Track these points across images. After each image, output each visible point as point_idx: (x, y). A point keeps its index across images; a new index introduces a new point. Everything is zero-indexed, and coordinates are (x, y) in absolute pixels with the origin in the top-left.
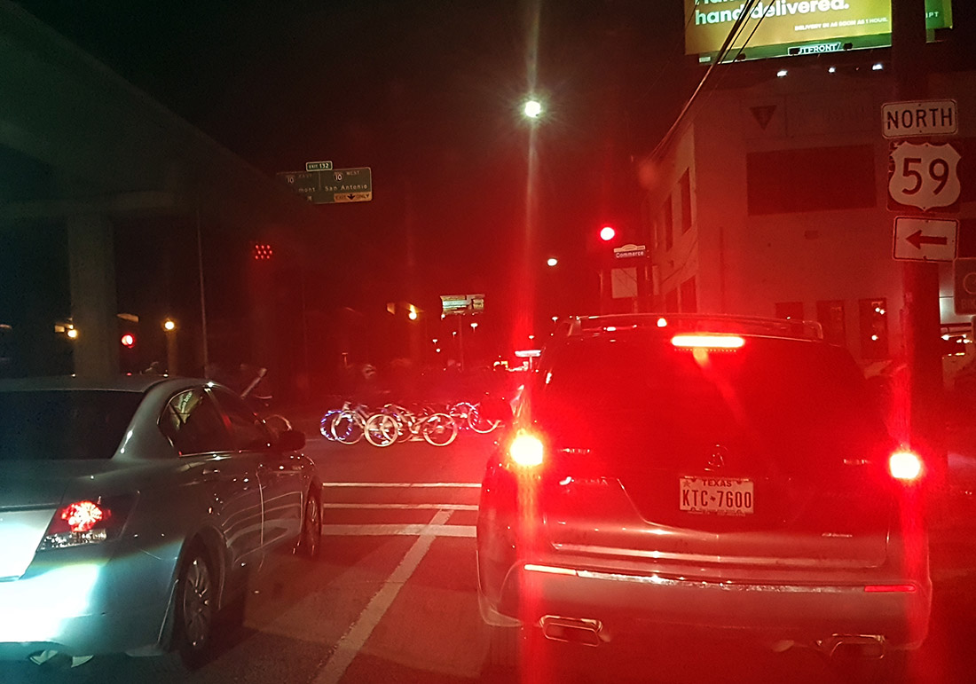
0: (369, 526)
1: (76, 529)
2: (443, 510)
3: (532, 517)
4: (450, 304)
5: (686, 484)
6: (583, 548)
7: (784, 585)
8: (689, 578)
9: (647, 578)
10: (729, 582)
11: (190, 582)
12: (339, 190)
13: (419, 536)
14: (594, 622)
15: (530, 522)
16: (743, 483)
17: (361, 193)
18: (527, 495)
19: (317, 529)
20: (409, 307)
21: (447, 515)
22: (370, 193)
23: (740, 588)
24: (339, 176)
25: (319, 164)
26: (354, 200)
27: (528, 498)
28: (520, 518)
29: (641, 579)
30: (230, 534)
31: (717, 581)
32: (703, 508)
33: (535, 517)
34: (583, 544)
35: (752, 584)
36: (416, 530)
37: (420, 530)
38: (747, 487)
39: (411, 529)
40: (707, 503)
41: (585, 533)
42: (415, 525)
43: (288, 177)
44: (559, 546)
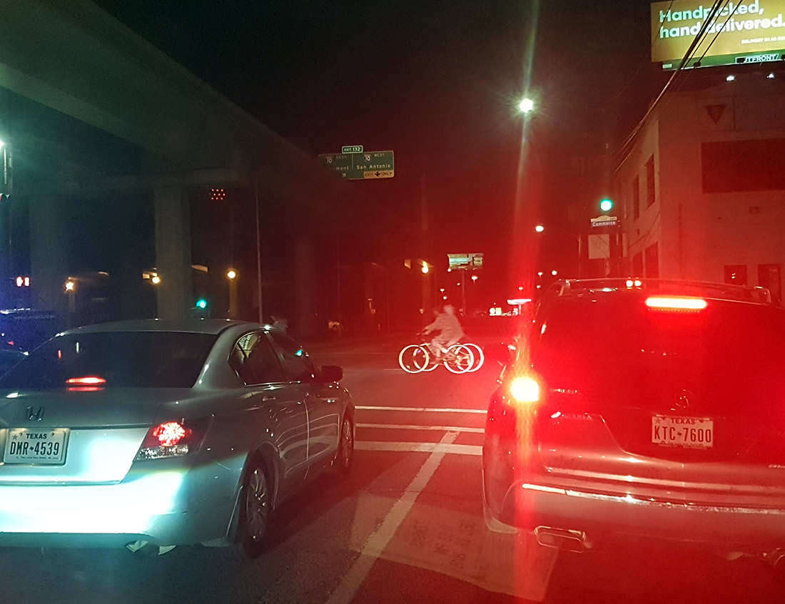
0: (391, 443)
1: (164, 444)
2: (450, 431)
3: (527, 445)
4: (455, 260)
5: (658, 421)
6: (570, 472)
7: (737, 507)
8: (659, 500)
9: (623, 498)
10: (691, 504)
11: (251, 487)
12: (368, 169)
13: (431, 453)
14: (579, 533)
15: (525, 449)
16: (704, 422)
17: (386, 171)
18: (524, 427)
19: (350, 446)
20: (422, 263)
21: (454, 435)
22: (393, 171)
23: (701, 509)
24: (368, 157)
25: (352, 148)
26: (380, 176)
27: (525, 428)
28: (518, 444)
29: (618, 499)
30: (283, 448)
31: (682, 502)
32: (671, 441)
33: (530, 444)
34: (571, 468)
35: (711, 506)
36: (429, 448)
37: (432, 448)
38: (708, 425)
39: (424, 447)
40: (674, 437)
41: (573, 459)
42: (428, 444)
43: (327, 158)
44: (550, 469)
